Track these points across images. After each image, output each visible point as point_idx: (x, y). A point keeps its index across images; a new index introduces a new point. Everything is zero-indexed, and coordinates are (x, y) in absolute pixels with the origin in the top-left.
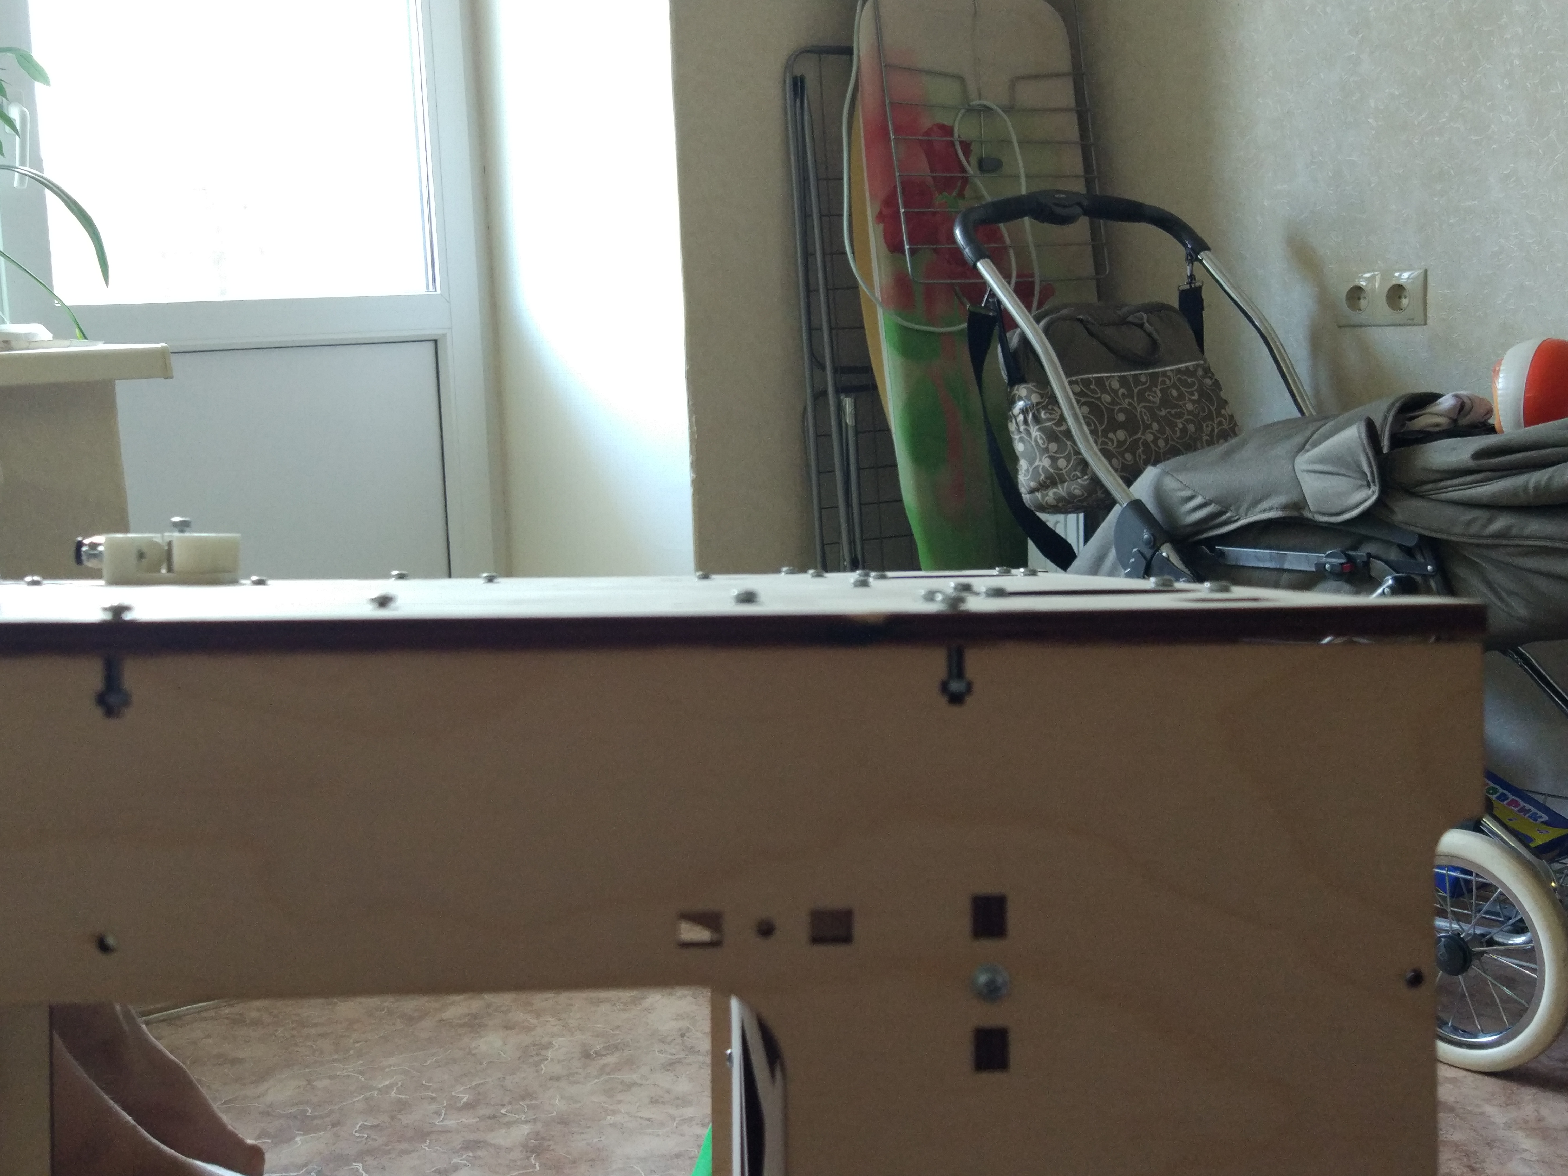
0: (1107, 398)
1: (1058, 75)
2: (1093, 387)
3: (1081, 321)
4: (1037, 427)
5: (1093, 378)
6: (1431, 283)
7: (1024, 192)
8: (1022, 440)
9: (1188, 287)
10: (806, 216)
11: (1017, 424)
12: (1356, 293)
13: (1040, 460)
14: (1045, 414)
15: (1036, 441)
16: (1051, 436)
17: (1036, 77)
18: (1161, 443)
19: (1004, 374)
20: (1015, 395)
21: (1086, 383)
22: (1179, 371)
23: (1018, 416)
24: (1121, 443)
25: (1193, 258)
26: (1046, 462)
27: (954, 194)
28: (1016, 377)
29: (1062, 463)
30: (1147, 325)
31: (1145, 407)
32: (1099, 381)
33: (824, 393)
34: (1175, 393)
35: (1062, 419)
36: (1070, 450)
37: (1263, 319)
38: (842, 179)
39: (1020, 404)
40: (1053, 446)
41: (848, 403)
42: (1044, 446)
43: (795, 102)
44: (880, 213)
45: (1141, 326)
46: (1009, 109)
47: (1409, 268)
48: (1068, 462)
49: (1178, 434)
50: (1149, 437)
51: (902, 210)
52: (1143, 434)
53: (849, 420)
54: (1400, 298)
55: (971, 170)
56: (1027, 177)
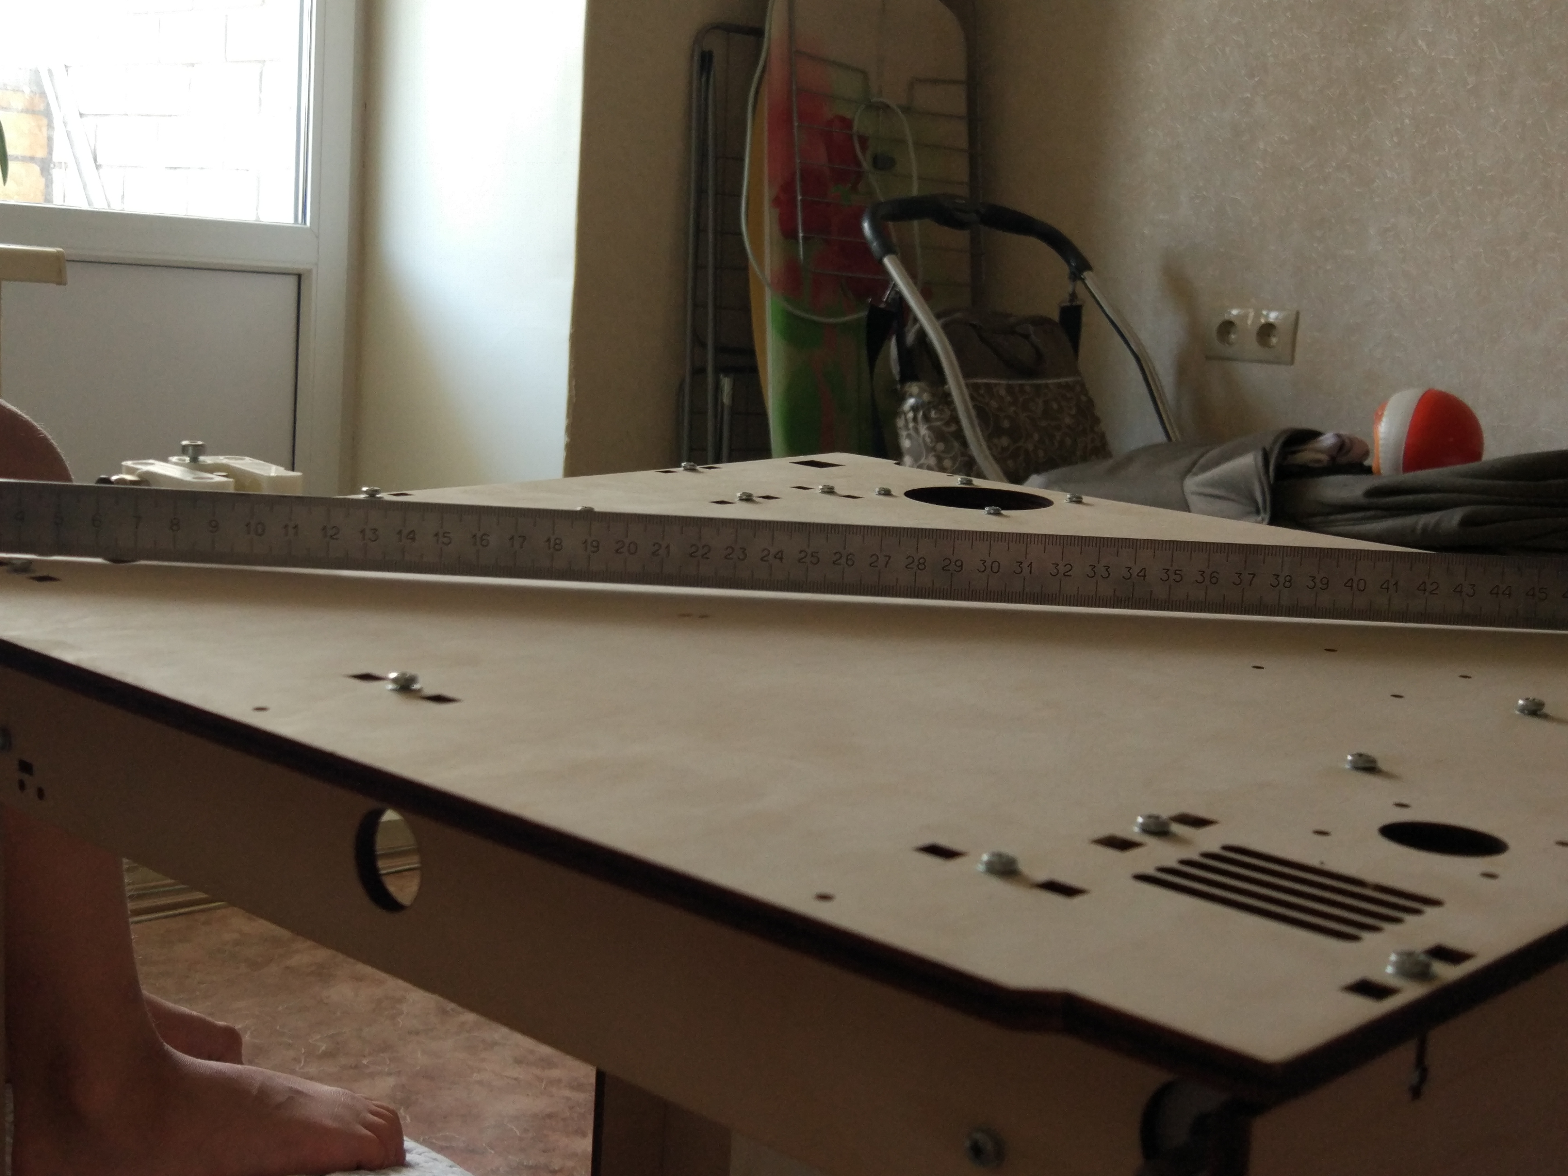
2: (982, 392)
4: (925, 427)
5: (983, 383)
6: (1302, 325)
7: (915, 191)
8: (909, 436)
9: (1068, 304)
12: (1227, 326)
13: (927, 458)
14: (936, 413)
15: (924, 439)
17: (935, 81)
18: (1041, 453)
19: (895, 369)
21: (980, 387)
22: (1060, 385)
26: (932, 461)
28: (909, 374)
29: (948, 463)
32: (988, 386)
33: (703, 371)
34: (1055, 406)
35: (955, 419)
36: (957, 451)
37: (1139, 343)
38: (742, 160)
39: (911, 401)
40: (940, 446)
41: (726, 383)
42: (931, 445)
43: (701, 77)
44: (777, 198)
46: (907, 110)
47: (1281, 308)
48: (954, 462)
50: (1030, 446)
51: (799, 198)
54: (1269, 336)
55: (866, 165)
56: (919, 178)
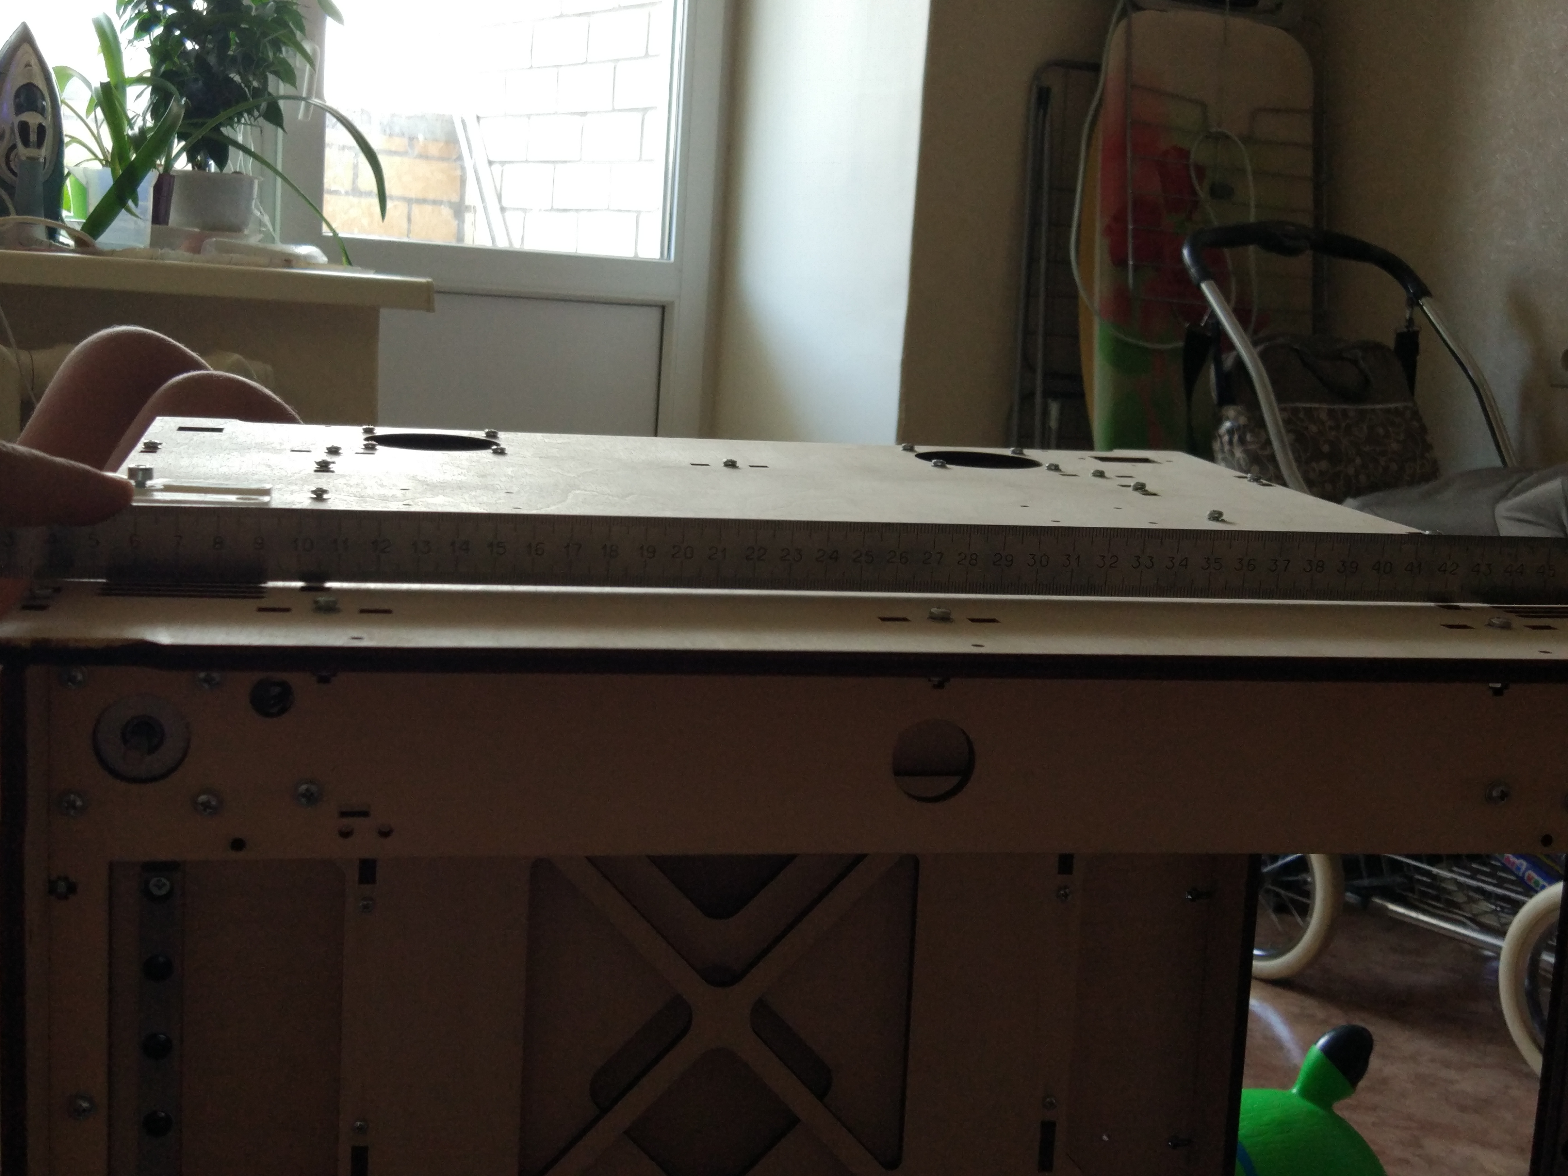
0: (1314, 428)
1: (1299, 111)
2: (1301, 415)
3: (1296, 350)
4: (1241, 449)
7: (1250, 218)
9: (1405, 330)
10: (1035, 220)
11: (1222, 443)
14: (1251, 436)
16: (1255, 457)
17: (1277, 111)
18: (1363, 478)
19: (1214, 394)
20: (1223, 415)
21: (1296, 411)
22: (1387, 411)
23: (1224, 435)
24: (1323, 473)
25: (1414, 302)
27: (1184, 215)
28: (1226, 397)
30: (1361, 362)
31: (1351, 441)
32: (1308, 411)
33: (1032, 395)
35: (1268, 444)
37: (1476, 369)
39: (1227, 424)
41: (1054, 408)
43: (1038, 113)
44: (1109, 227)
45: (1354, 362)
46: (1248, 140)
49: (1380, 471)
51: (1130, 227)
52: (1346, 466)
55: (1203, 194)
56: (1257, 206)
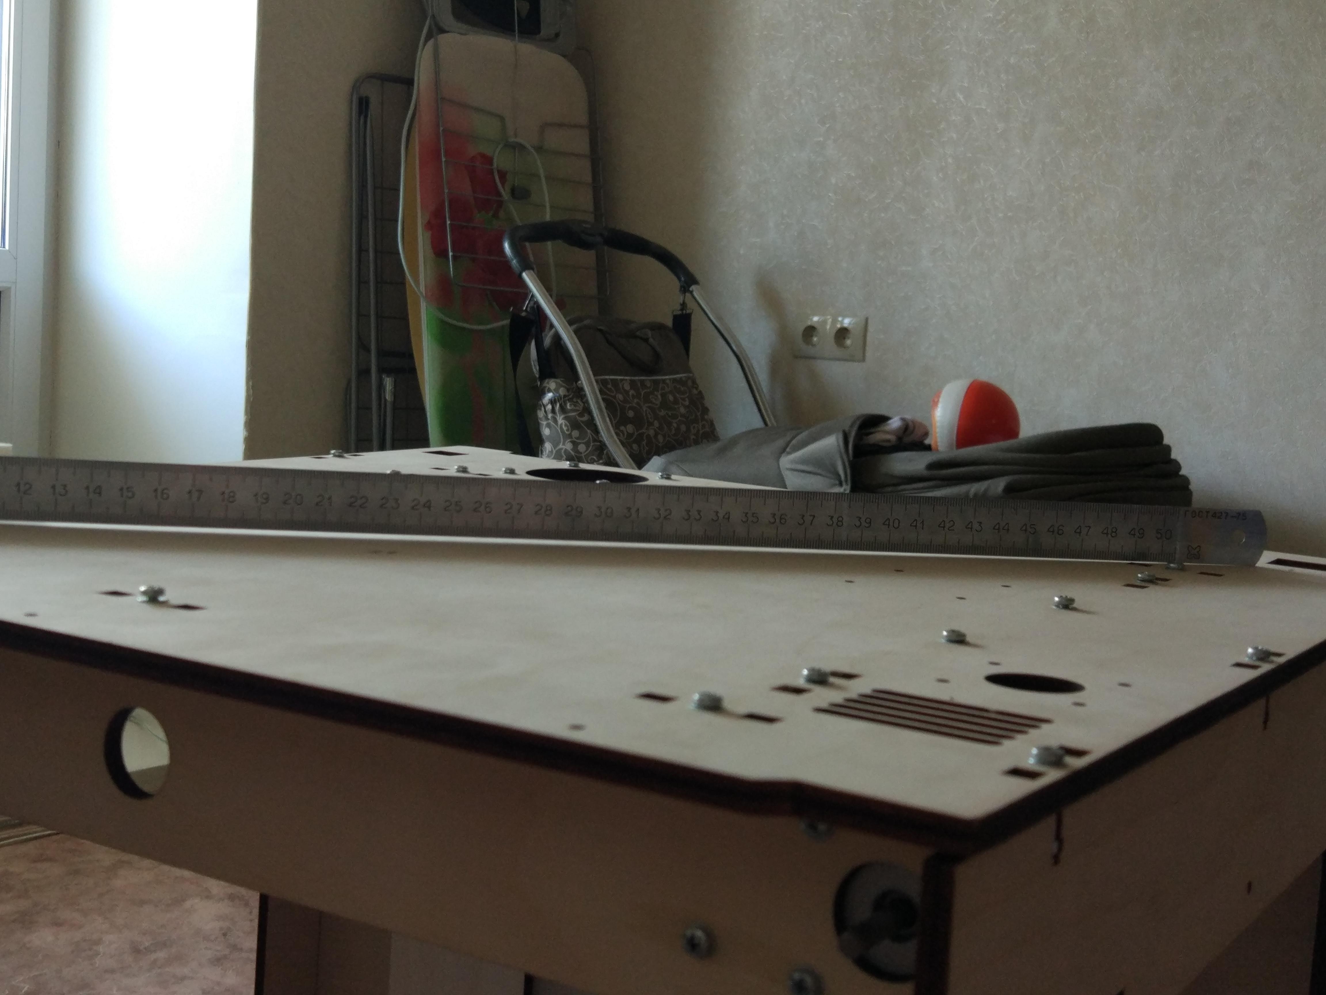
0: (620, 397)
1: (575, 126)
3: (600, 330)
4: (563, 416)
5: (610, 379)
6: (871, 329)
7: (548, 218)
8: (548, 425)
9: (680, 312)
10: (362, 217)
11: (545, 411)
12: (810, 331)
13: (564, 444)
14: (570, 405)
15: (561, 428)
16: (574, 425)
17: (560, 125)
18: (660, 438)
19: (536, 369)
20: (545, 387)
21: (608, 382)
22: (674, 380)
23: (547, 405)
24: (630, 435)
25: (685, 289)
26: (569, 446)
27: (491, 214)
28: (547, 372)
29: (582, 448)
30: (651, 340)
31: (649, 407)
33: (367, 372)
34: (671, 398)
35: (587, 410)
36: (589, 437)
37: (739, 345)
38: (397, 191)
39: (550, 395)
40: (576, 433)
41: (388, 383)
42: (567, 433)
43: (359, 119)
44: (429, 223)
45: (646, 340)
47: (853, 315)
48: (588, 447)
49: (673, 432)
50: (652, 433)
51: (448, 222)
52: (647, 429)
53: (389, 396)
54: (844, 338)
55: (505, 194)
56: (551, 207)
